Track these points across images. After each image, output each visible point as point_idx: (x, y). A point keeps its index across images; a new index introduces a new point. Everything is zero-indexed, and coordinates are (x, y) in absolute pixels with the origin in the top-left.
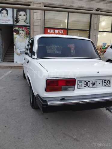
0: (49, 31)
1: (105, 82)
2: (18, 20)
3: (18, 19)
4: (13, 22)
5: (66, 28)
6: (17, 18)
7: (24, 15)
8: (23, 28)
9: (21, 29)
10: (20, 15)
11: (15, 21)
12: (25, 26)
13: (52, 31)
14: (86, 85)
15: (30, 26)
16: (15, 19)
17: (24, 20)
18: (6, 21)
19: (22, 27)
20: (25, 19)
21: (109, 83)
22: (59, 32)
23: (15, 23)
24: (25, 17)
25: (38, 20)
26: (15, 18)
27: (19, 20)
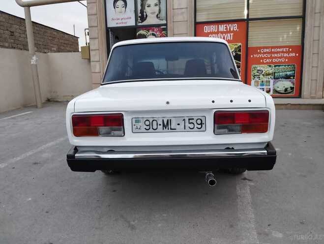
0: (207, 29)
1: (191, 121)
2: (145, 16)
3: (145, 14)
4: (136, 20)
5: (246, 18)
6: (142, 12)
7: (156, 5)
8: (153, 30)
9: (151, 32)
10: (149, 6)
11: (139, 19)
12: (158, 26)
13: (213, 28)
14: (149, 127)
15: (166, 25)
16: (140, 15)
17: (156, 14)
18: (123, 21)
19: (152, 28)
20: (157, 12)
21: (201, 124)
22: (228, 28)
23: (140, 22)
24: (157, 8)
25: (183, 10)
26: (139, 12)
27: (147, 16)
